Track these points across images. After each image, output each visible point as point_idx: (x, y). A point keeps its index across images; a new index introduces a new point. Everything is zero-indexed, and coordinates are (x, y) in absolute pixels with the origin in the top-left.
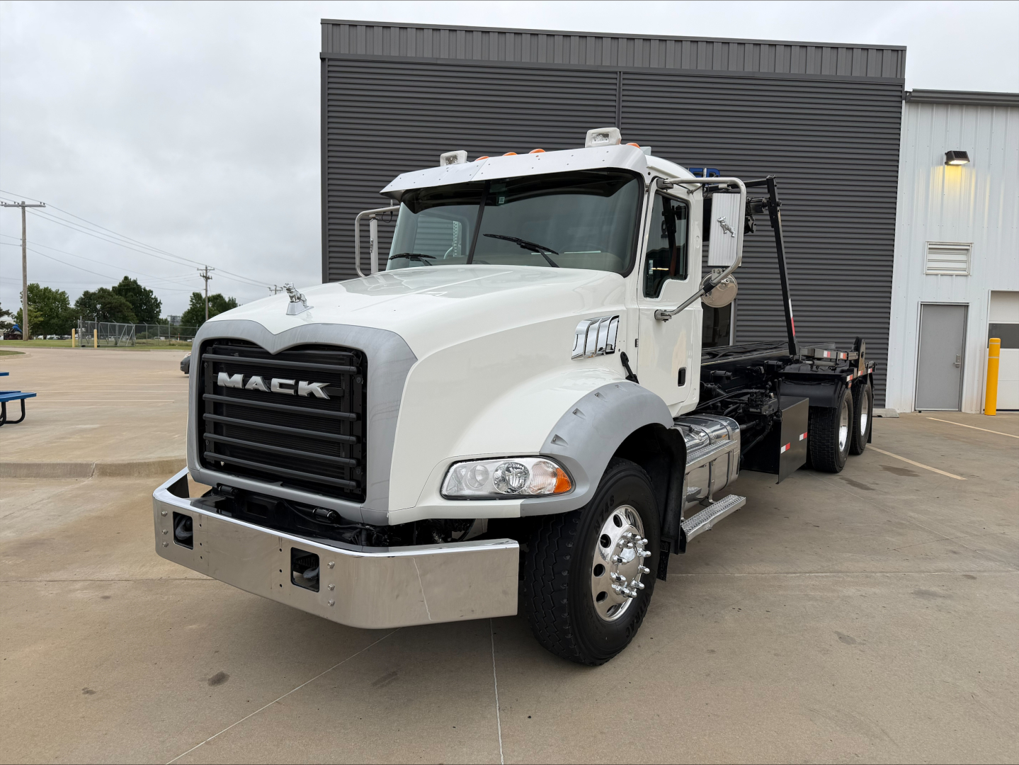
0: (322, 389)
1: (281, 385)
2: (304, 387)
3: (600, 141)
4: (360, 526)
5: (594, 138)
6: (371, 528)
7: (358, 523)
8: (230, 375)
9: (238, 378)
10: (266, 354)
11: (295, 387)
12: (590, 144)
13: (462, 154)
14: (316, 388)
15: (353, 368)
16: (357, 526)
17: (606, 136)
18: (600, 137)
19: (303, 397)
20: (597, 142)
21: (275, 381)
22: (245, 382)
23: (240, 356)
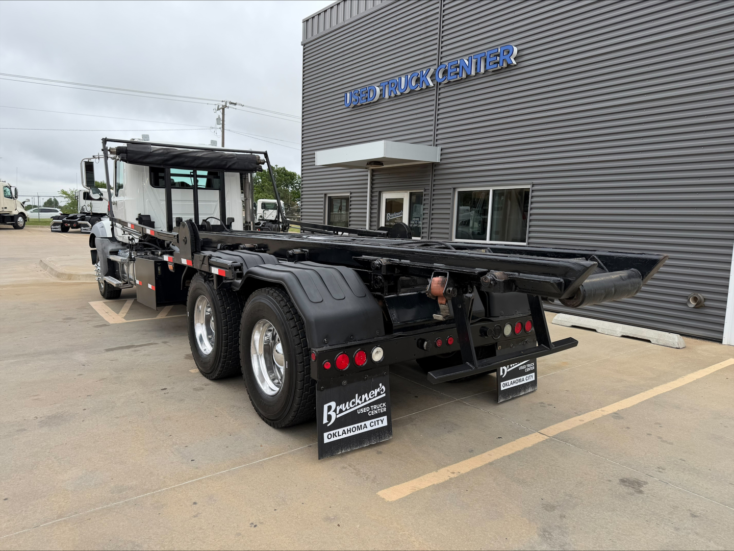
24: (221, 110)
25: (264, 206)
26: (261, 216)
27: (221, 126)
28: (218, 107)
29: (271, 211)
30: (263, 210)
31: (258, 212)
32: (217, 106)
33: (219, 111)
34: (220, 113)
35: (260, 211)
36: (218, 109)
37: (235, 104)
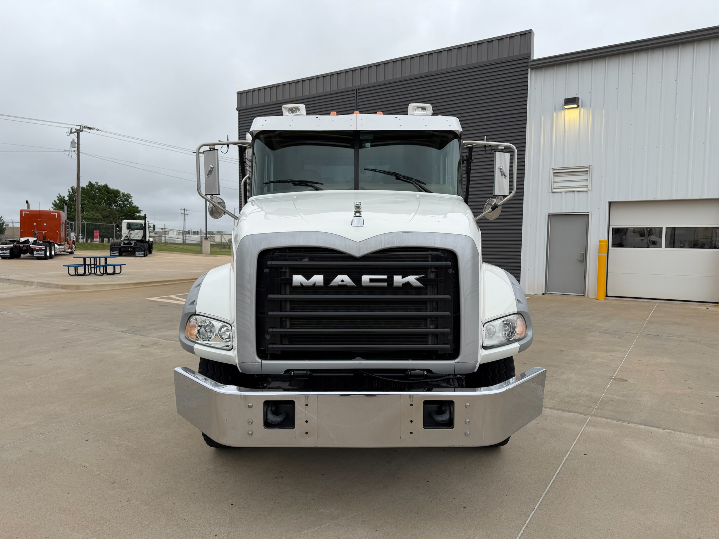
0: (417, 280)
1: (372, 281)
2: (398, 280)
3: (419, 112)
4: (451, 377)
5: (415, 109)
6: (461, 377)
7: (449, 375)
8: (308, 277)
9: (318, 279)
10: (351, 257)
11: (390, 281)
12: (412, 113)
13: (302, 107)
14: (412, 279)
15: (449, 263)
16: (449, 377)
17: (424, 109)
18: (420, 109)
19: (398, 288)
20: (417, 112)
21: (366, 279)
22: (327, 282)
23: (310, 260)
24: (76, 134)
25: (129, 226)
26: (127, 236)
27: (76, 149)
28: (72, 130)
29: (137, 231)
30: (129, 230)
31: (123, 232)
32: (70, 129)
33: (72, 135)
34: (74, 136)
35: (125, 231)
36: (72, 132)
37: (90, 128)
